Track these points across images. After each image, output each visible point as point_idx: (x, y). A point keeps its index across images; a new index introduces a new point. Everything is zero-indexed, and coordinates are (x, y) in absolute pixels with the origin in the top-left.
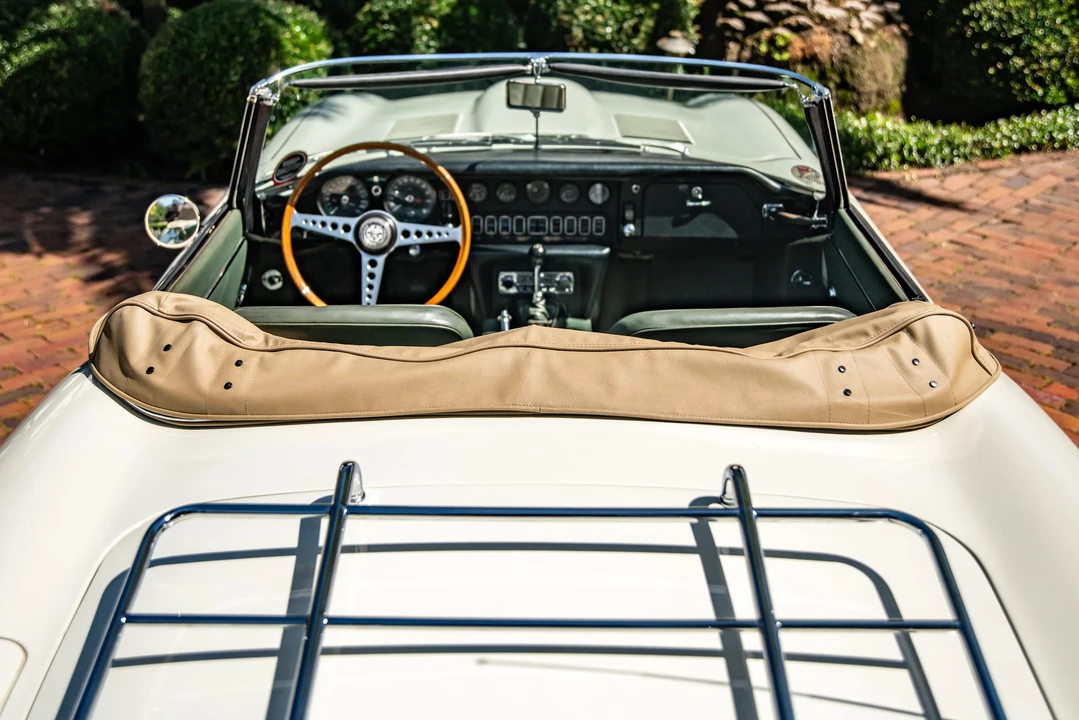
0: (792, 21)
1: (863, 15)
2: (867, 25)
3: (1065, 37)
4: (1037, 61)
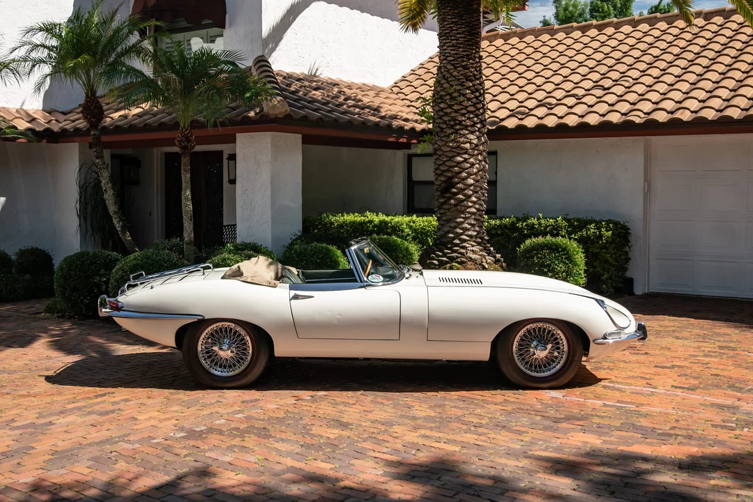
0: (459, 260)
1: (487, 257)
2: (489, 261)
3: (567, 264)
4: (557, 274)
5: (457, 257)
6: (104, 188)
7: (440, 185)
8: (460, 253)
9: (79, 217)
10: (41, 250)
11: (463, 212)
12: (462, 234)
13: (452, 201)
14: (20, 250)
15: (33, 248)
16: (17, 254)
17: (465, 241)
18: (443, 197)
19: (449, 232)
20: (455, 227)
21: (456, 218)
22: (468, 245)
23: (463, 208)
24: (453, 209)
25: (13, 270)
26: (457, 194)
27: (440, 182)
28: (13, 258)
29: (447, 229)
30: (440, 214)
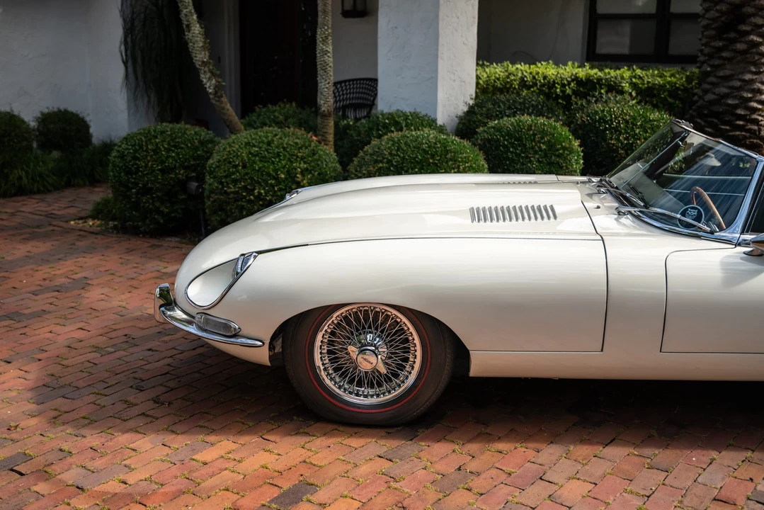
5: (745, 137)
6: (185, 23)
7: (714, 20)
8: (750, 131)
9: (125, 63)
10: (72, 113)
11: (755, 64)
12: (750, 100)
13: (740, 46)
14: (42, 114)
15: (60, 111)
16: (37, 119)
17: (755, 110)
18: (721, 39)
19: (726, 96)
20: (739, 89)
21: (743, 73)
22: (760, 118)
23: (756, 58)
24: (739, 58)
25: (35, 145)
26: (748, 33)
27: (717, 15)
28: (33, 124)
29: (723, 90)
30: (711, 66)
